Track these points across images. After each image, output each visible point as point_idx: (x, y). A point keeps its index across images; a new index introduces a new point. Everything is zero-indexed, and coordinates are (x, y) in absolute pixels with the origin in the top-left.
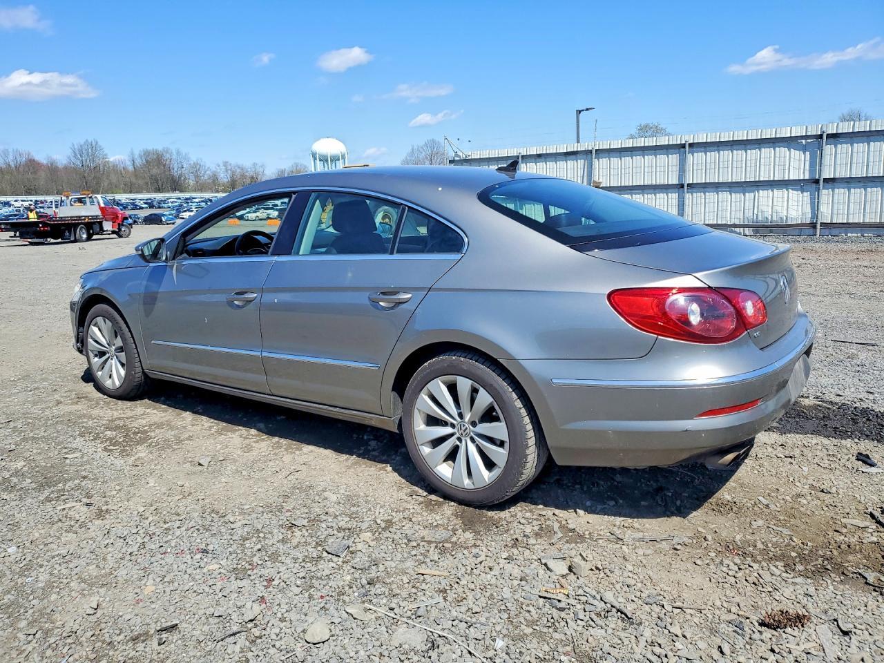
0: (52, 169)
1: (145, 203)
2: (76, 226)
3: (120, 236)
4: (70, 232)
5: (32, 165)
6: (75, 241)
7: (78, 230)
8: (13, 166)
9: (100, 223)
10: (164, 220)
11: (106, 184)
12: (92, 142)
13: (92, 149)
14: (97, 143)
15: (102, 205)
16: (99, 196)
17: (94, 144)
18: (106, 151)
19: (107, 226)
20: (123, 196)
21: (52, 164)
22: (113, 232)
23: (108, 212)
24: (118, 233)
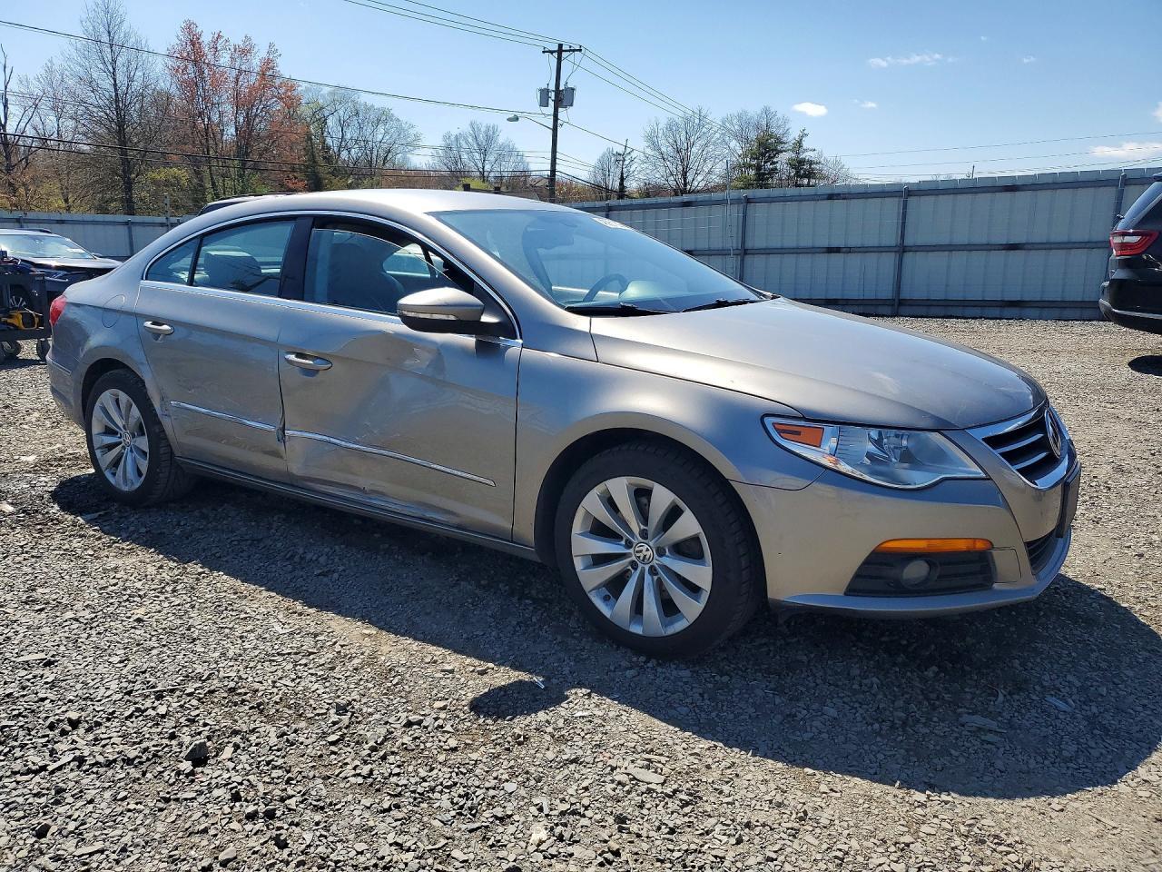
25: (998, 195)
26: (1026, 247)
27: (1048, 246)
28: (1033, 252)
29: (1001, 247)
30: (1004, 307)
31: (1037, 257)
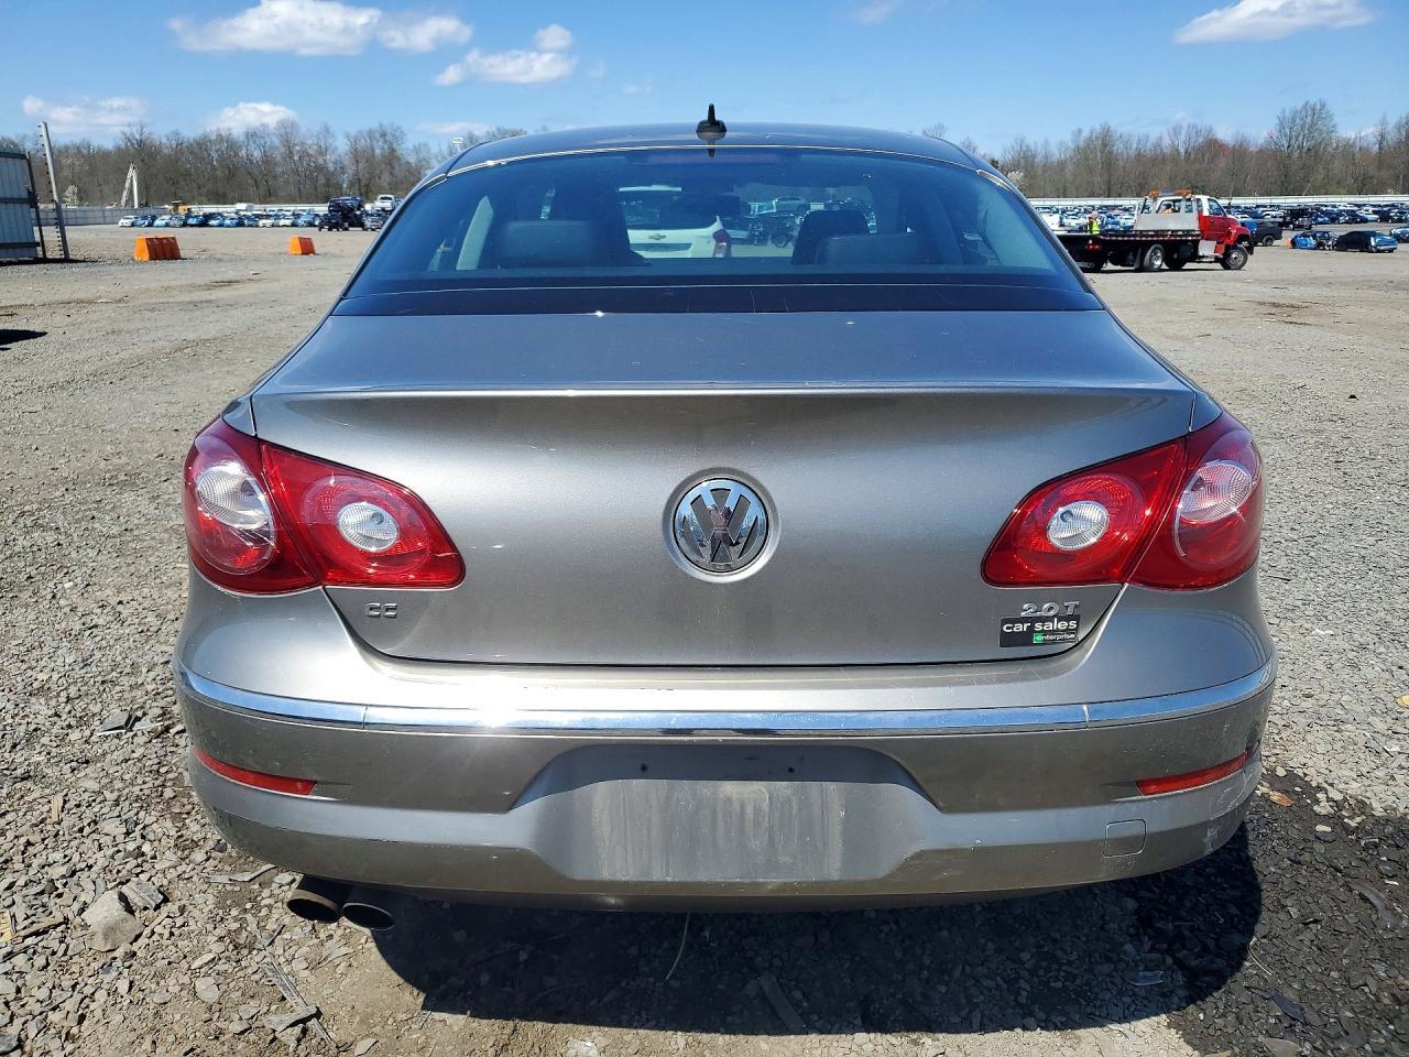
0: (1239, 153)
1: (1375, 212)
2: (1146, 245)
3: (1227, 267)
4: (1135, 256)
5: (1213, 147)
6: (1141, 269)
7: (1149, 254)
8: (1182, 151)
9: (1196, 243)
10: (1373, 244)
11: (1320, 177)
12: (1315, 104)
13: (1315, 115)
14: (1323, 106)
15: (1206, 213)
16: (1204, 199)
17: (1318, 107)
18: (1336, 120)
19: (1207, 248)
20: (1343, 199)
21: (1241, 145)
22: (1217, 260)
23: (1214, 227)
24: (1225, 262)
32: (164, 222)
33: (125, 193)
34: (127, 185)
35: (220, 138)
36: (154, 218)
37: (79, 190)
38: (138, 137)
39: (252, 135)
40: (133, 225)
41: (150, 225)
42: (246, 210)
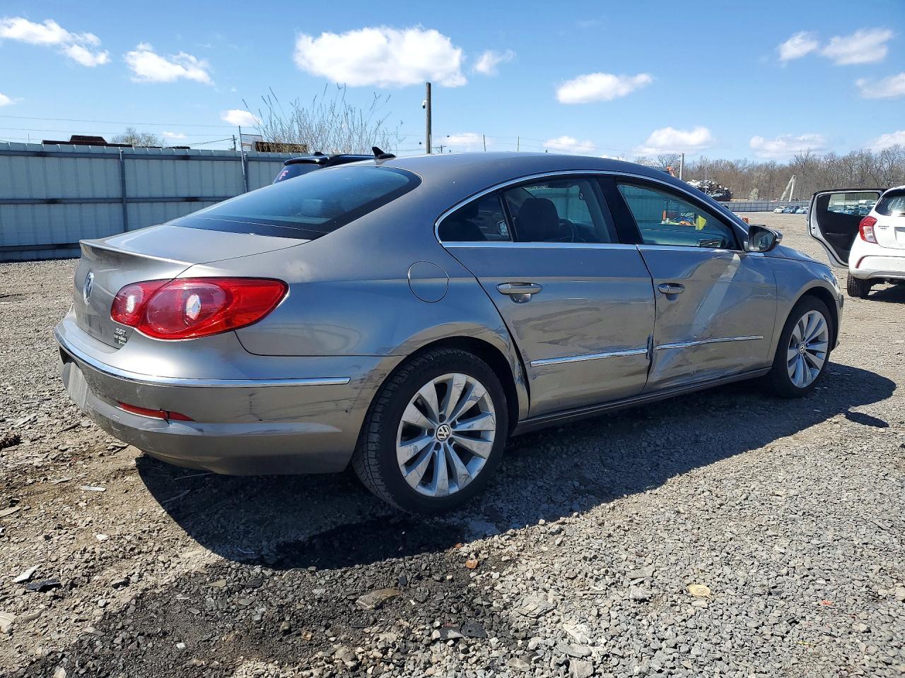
25: (31, 159)
26: (63, 201)
27: (80, 201)
28: (68, 206)
29: (43, 201)
30: (55, 249)
31: (73, 209)
32: (803, 211)
33: (784, 193)
34: (787, 188)
35: (861, 156)
36: (798, 208)
37: (759, 191)
38: (804, 157)
39: (885, 153)
40: (783, 212)
41: (794, 212)
42: (865, 204)
